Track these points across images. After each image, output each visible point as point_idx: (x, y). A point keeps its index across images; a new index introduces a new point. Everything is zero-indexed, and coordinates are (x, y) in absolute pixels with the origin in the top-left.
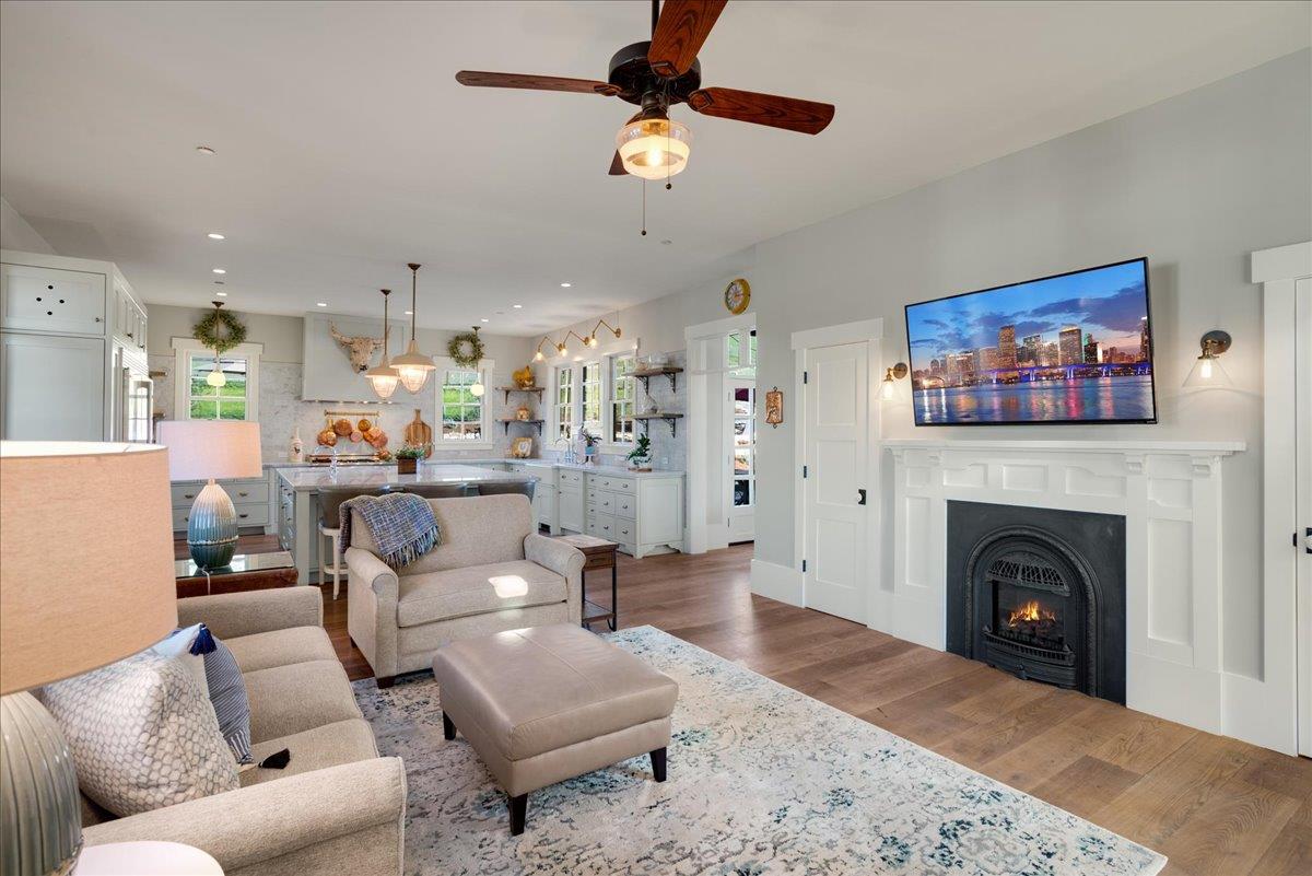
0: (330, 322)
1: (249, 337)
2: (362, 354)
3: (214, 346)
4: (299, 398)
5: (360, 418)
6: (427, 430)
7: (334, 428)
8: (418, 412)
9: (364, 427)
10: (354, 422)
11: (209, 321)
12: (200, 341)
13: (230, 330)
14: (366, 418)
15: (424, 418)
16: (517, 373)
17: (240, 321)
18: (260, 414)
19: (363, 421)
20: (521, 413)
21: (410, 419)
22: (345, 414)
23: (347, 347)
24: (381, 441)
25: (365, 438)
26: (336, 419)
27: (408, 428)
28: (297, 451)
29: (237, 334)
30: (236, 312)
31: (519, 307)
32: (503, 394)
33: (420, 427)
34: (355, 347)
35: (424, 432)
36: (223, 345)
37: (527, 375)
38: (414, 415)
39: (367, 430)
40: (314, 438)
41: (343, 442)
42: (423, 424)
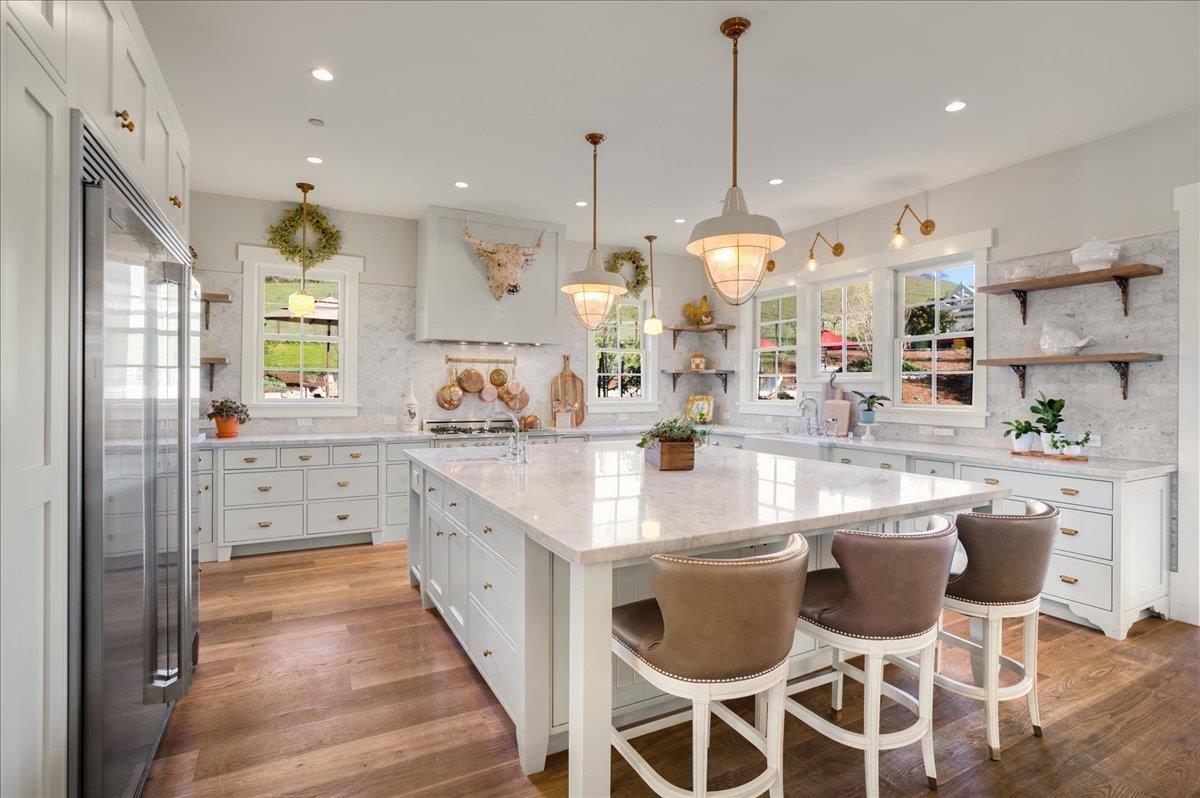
0: (461, 221)
1: (346, 245)
2: (511, 268)
3: (297, 259)
4: (412, 337)
5: (493, 367)
6: (578, 383)
7: (460, 382)
8: (566, 359)
9: (498, 379)
10: (484, 371)
11: (291, 219)
12: (278, 251)
13: (320, 236)
14: (502, 366)
15: (575, 367)
16: (688, 306)
17: (333, 222)
18: (359, 360)
19: (497, 372)
20: (698, 361)
21: (557, 370)
22: (473, 361)
23: (487, 259)
24: (521, 400)
25: (500, 398)
26: (461, 368)
27: (554, 383)
28: (412, 415)
29: (329, 241)
30: (326, 209)
31: (779, 182)
32: (671, 334)
33: (570, 379)
34: (499, 257)
35: (575, 387)
36: (309, 258)
37: (705, 309)
38: (560, 363)
39: (502, 384)
40: (431, 396)
41: (470, 401)
42: (574, 376)
